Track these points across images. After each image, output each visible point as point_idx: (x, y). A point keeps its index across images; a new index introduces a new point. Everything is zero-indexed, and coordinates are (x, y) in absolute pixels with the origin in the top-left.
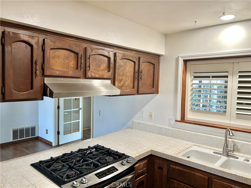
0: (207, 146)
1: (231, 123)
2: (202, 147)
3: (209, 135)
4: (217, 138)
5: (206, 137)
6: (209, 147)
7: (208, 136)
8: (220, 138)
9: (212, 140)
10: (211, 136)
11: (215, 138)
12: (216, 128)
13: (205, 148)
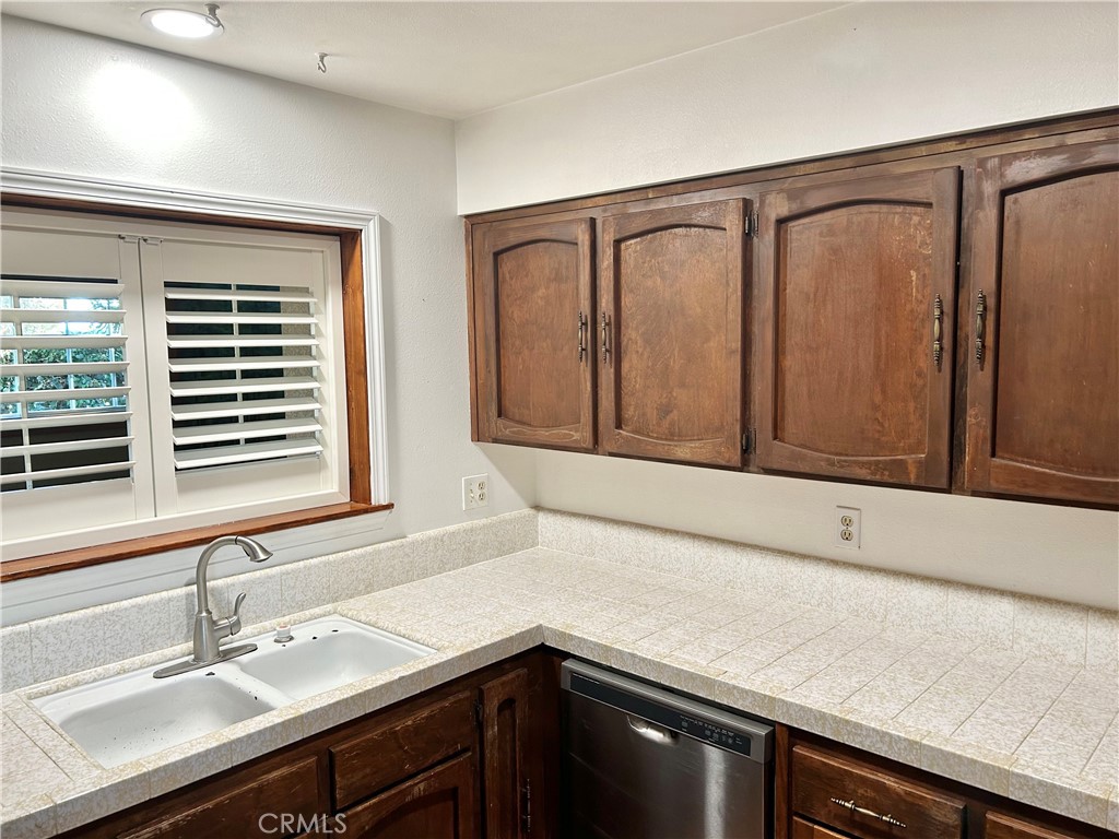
0: (99, 669)
1: (158, 518)
2: (77, 684)
3: (98, 610)
4: (140, 607)
5: (87, 625)
6: (114, 666)
7: (96, 617)
8: (156, 597)
9: (118, 627)
10: (112, 607)
11: (136, 609)
12: (135, 556)
13: (95, 680)
